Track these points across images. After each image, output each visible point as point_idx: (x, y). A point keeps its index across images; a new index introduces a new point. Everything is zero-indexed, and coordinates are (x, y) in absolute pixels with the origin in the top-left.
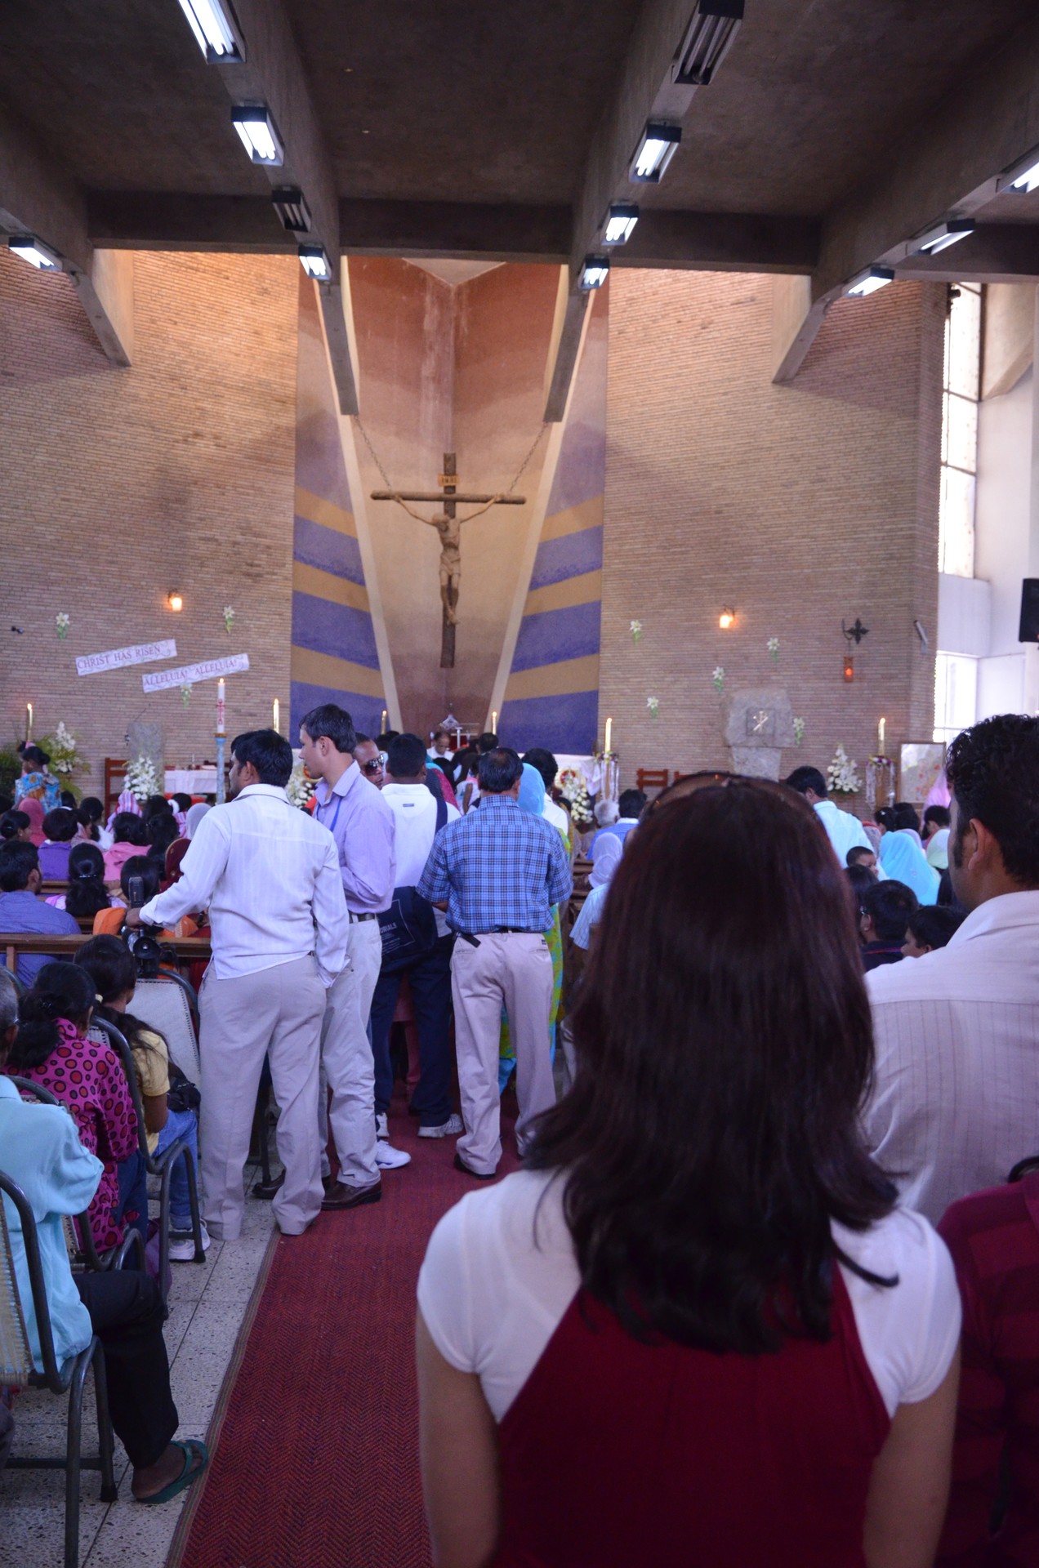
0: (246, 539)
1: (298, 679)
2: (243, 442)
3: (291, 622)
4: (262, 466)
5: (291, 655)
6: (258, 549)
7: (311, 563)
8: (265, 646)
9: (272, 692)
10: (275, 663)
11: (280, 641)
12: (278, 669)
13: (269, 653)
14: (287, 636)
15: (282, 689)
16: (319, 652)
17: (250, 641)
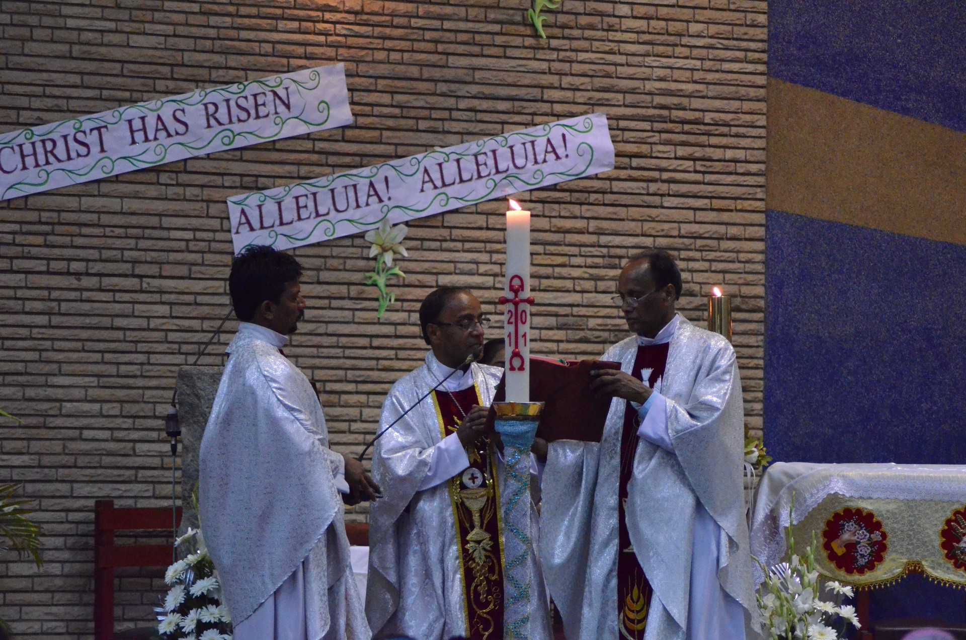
1: (796, 203)
5: (768, 114)
8: (673, 86)
9: (697, 255)
10: (710, 146)
11: (726, 66)
12: (718, 166)
13: (684, 109)
14: (753, 45)
15: (734, 238)
16: (871, 103)
17: (616, 65)
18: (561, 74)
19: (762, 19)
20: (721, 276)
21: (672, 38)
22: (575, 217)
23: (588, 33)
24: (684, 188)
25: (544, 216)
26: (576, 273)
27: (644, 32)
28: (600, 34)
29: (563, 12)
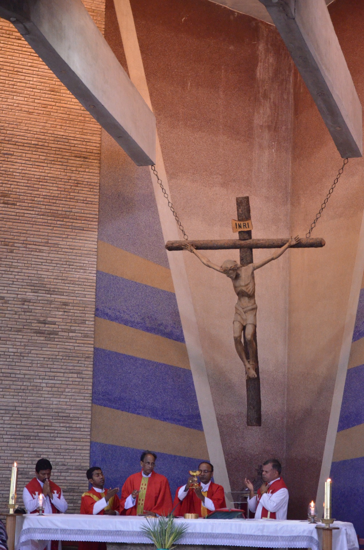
0: (38, 296)
1: (101, 439)
2: (36, 199)
3: (91, 380)
4: (58, 222)
5: (92, 414)
6: (52, 306)
7: (116, 319)
8: (60, 406)
9: (67, 454)
10: (71, 423)
11: (78, 401)
12: (75, 429)
13: (64, 413)
14: (87, 395)
15: (80, 450)
16: (126, 411)
17: (41, 400)
18: (22, 403)
19: (90, 388)
20: (75, 460)
21: (60, 393)
22: (26, 443)
23: (31, 391)
24: (63, 435)
25: (15, 443)
26: (26, 459)
27: (50, 391)
28: (35, 392)
29: (23, 385)
